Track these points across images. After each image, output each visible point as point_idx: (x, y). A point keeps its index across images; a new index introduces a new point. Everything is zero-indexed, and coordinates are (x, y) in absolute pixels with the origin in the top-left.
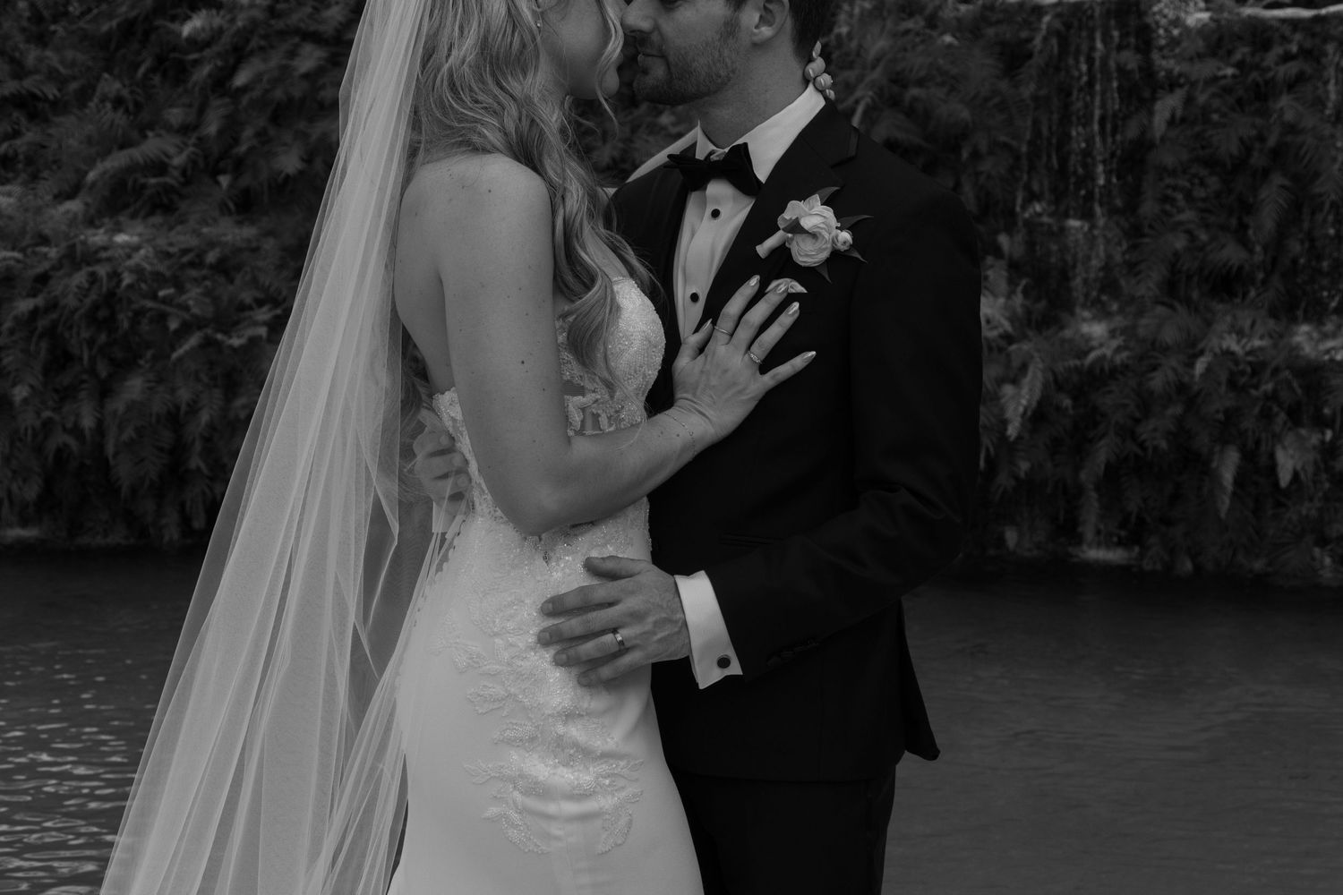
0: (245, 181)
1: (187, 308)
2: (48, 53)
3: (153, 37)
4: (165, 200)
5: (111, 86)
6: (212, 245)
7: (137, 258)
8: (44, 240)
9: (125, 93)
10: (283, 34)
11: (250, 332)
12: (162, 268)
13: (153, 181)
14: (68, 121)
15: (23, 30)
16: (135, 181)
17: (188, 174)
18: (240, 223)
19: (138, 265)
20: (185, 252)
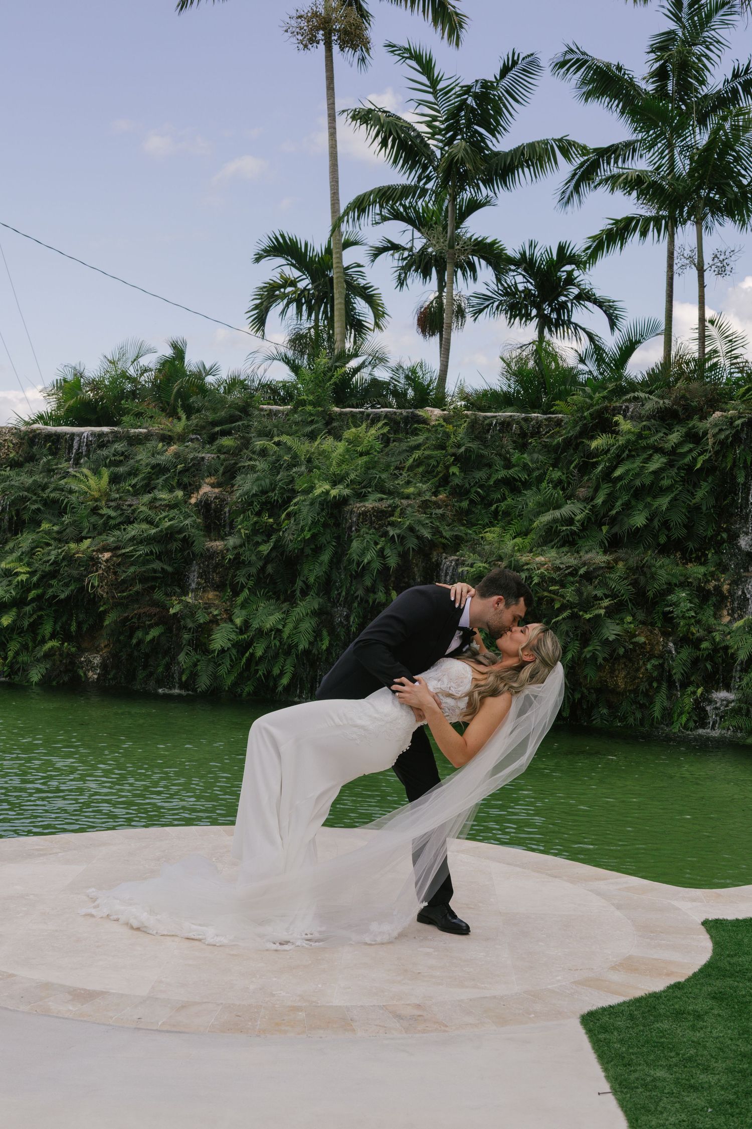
0: (616, 529)
1: (563, 596)
2: (525, 456)
3: (580, 447)
4: (571, 539)
5: (556, 474)
6: (584, 564)
7: (542, 570)
8: (500, 559)
9: (564, 477)
10: (645, 448)
11: (597, 612)
12: (554, 576)
13: (564, 528)
14: (528, 493)
15: (514, 442)
16: (557, 527)
17: (586, 525)
18: (605, 552)
19: (542, 573)
20: (569, 567)
